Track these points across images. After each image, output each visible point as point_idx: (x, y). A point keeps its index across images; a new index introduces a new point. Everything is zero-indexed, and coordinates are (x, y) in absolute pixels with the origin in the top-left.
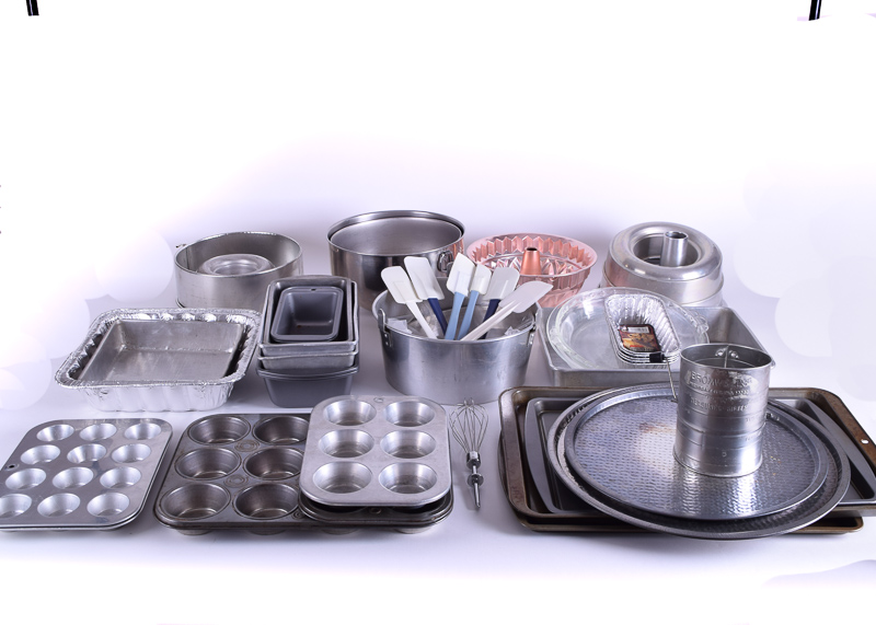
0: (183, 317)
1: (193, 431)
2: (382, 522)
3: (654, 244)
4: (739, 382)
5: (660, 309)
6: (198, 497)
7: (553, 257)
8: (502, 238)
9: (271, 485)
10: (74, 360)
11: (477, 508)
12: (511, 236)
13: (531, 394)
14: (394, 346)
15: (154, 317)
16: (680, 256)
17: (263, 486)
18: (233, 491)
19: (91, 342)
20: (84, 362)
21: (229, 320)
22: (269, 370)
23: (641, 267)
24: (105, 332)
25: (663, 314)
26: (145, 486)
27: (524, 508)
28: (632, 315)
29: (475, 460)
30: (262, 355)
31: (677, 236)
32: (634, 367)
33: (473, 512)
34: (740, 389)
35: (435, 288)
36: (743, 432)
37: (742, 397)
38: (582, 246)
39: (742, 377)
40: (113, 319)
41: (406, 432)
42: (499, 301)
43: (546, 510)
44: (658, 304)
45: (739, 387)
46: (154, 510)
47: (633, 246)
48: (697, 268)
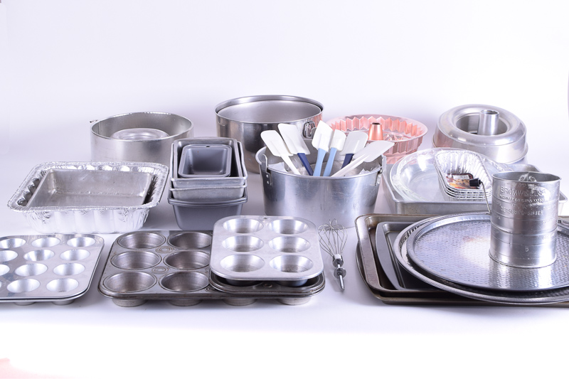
0: (103, 168)
1: (121, 241)
2: (273, 293)
3: (472, 121)
4: (536, 192)
5: (478, 161)
6: (131, 281)
7: (393, 133)
8: (352, 118)
9: (186, 273)
10: (20, 195)
11: (342, 291)
12: (359, 117)
13: (379, 219)
14: (274, 184)
15: (80, 168)
16: (493, 129)
17: (180, 273)
18: (158, 276)
19: (32, 183)
20: (28, 196)
21: (140, 171)
22: (178, 199)
23: (463, 136)
24: (41, 178)
25: (480, 164)
26: (89, 274)
27: (378, 286)
28: (456, 168)
29: (338, 260)
30: (173, 187)
31: (491, 113)
32: (458, 200)
33: (339, 293)
34: (536, 198)
35: (303, 147)
36: (540, 232)
37: (539, 204)
38: (415, 123)
39: (538, 189)
40: (46, 169)
41: (288, 238)
42: (353, 155)
43: (393, 288)
44: (476, 157)
45: (536, 196)
46: (99, 288)
47: (456, 121)
48: (506, 137)
